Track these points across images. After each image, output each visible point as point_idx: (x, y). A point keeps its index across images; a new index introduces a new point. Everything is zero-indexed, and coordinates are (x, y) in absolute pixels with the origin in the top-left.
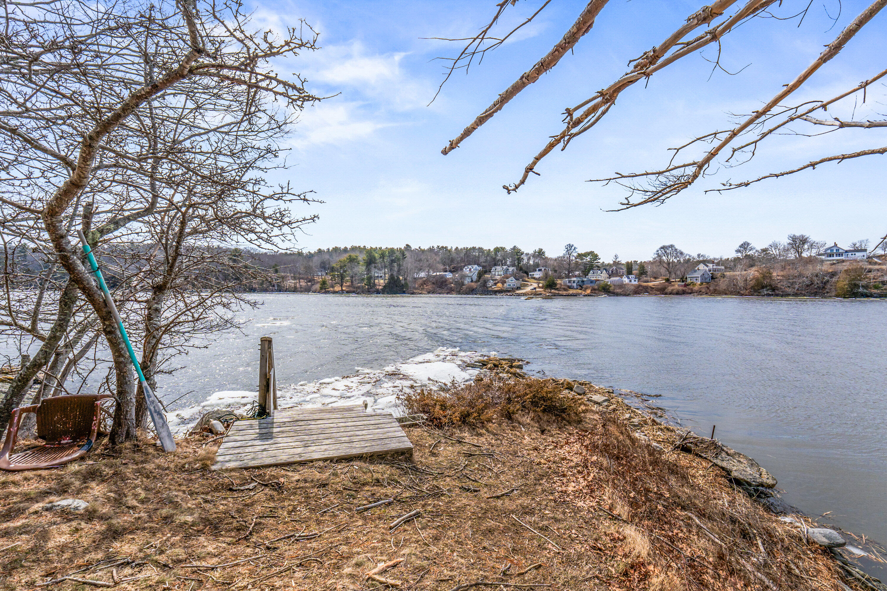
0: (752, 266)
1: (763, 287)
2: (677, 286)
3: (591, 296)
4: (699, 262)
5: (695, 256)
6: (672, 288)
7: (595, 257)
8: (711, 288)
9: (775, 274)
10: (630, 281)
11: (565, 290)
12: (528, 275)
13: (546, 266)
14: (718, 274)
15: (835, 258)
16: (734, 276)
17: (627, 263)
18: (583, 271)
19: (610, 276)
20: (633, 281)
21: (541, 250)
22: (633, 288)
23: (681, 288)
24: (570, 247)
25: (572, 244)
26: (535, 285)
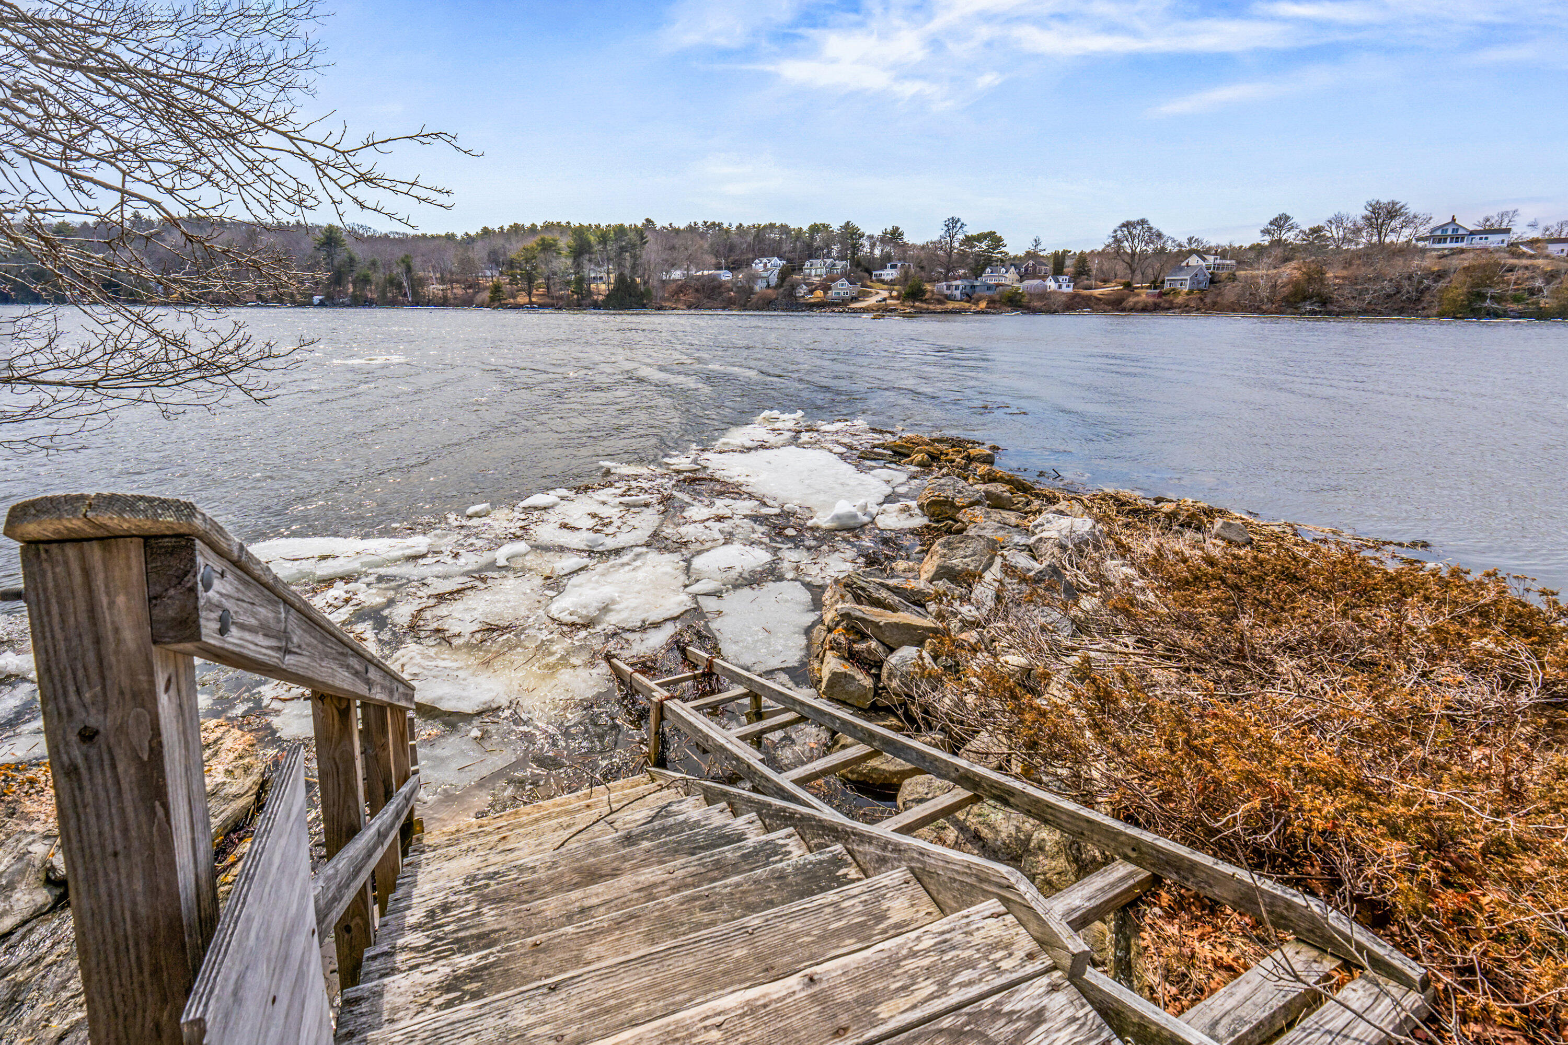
0: (1286, 260)
1: (1305, 299)
2: (1145, 295)
3: (987, 313)
4: (1191, 252)
5: (1184, 241)
6: (1136, 299)
7: (995, 240)
8: (1208, 300)
9: (1330, 275)
10: (1060, 287)
11: (940, 302)
12: (871, 274)
13: (904, 259)
14: (1224, 274)
15: (1448, 245)
16: (1253, 277)
17: (1056, 255)
18: (971, 269)
19: (1022, 279)
20: (1064, 286)
21: (897, 229)
22: (1064, 298)
23: (1151, 300)
24: (953, 224)
25: (957, 217)
26: (885, 294)
